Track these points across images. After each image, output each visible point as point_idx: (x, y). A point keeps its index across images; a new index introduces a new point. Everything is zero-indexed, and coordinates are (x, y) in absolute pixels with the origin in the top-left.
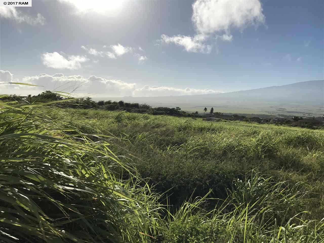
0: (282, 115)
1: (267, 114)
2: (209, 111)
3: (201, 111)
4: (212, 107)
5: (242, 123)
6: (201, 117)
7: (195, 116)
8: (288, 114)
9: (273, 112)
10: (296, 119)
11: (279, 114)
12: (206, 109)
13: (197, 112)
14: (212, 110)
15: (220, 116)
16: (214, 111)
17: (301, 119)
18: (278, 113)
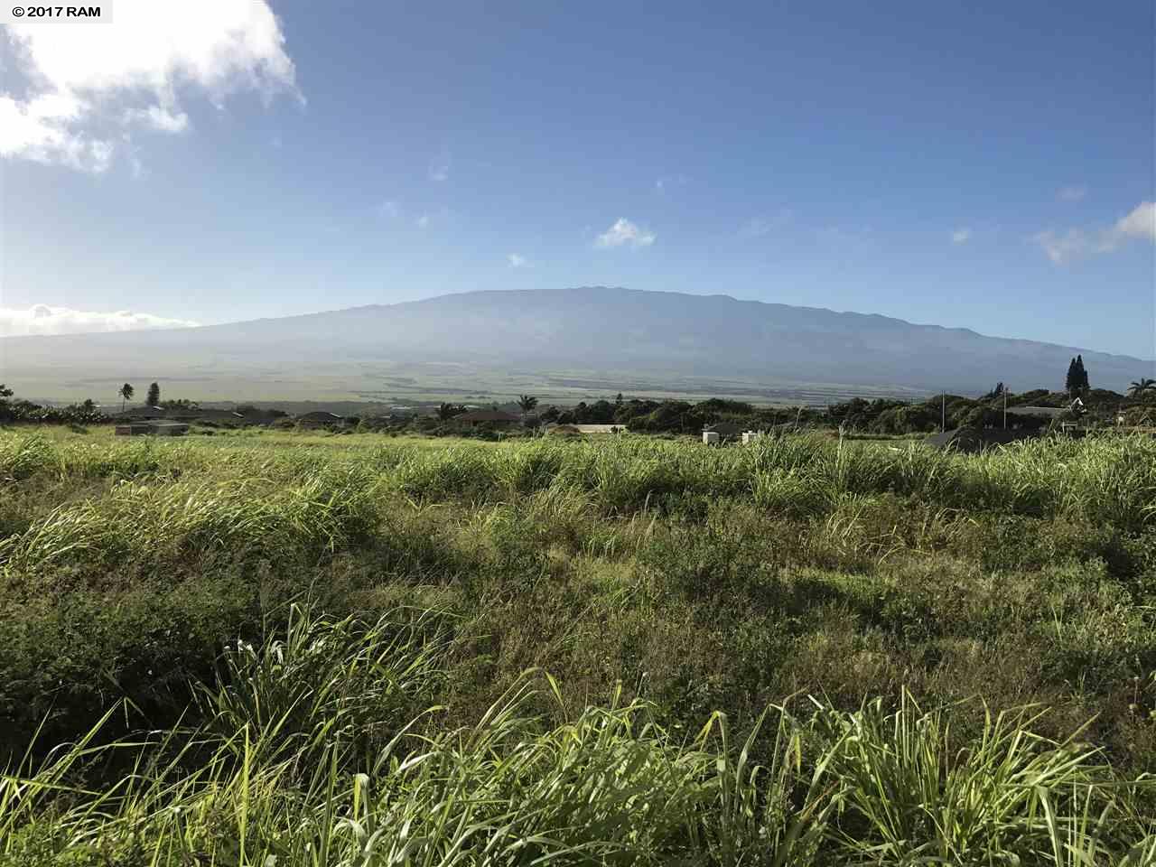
0: (406, 402)
1: (355, 398)
2: (140, 397)
3: (108, 399)
4: (153, 382)
5: (273, 435)
6: (106, 421)
7: (81, 417)
8: (422, 398)
9: (376, 392)
10: (447, 412)
11: (394, 399)
12: (127, 390)
13: (89, 404)
14: (155, 390)
15: (186, 417)
16: (163, 397)
17: (462, 410)
18: (389, 396)
